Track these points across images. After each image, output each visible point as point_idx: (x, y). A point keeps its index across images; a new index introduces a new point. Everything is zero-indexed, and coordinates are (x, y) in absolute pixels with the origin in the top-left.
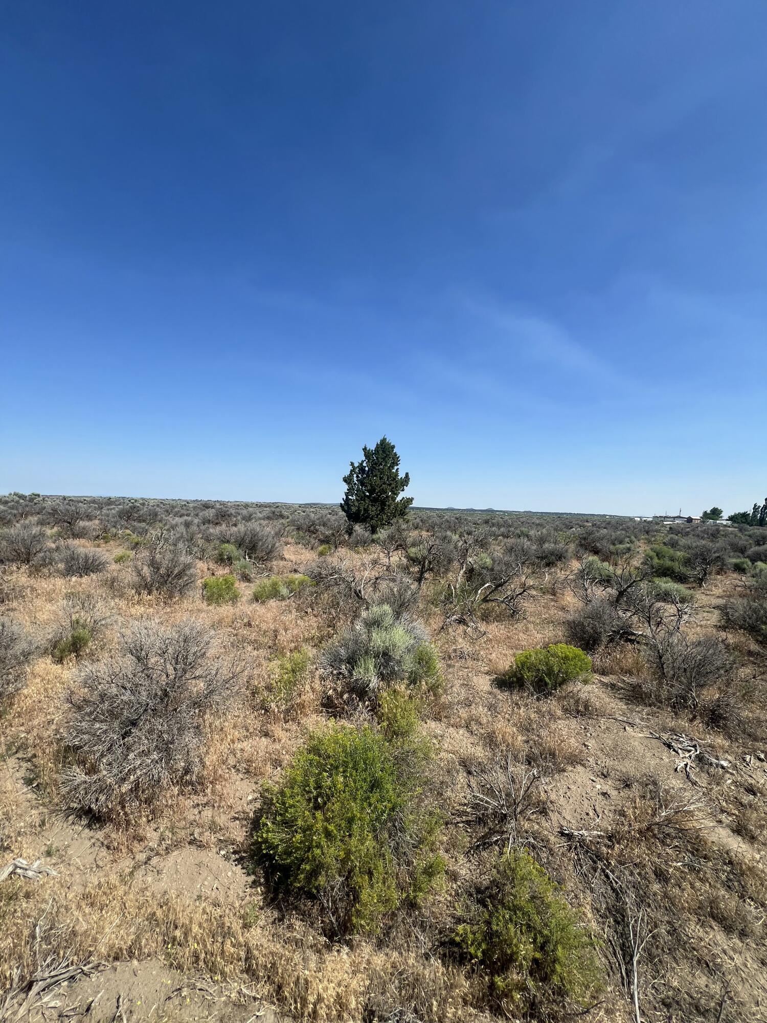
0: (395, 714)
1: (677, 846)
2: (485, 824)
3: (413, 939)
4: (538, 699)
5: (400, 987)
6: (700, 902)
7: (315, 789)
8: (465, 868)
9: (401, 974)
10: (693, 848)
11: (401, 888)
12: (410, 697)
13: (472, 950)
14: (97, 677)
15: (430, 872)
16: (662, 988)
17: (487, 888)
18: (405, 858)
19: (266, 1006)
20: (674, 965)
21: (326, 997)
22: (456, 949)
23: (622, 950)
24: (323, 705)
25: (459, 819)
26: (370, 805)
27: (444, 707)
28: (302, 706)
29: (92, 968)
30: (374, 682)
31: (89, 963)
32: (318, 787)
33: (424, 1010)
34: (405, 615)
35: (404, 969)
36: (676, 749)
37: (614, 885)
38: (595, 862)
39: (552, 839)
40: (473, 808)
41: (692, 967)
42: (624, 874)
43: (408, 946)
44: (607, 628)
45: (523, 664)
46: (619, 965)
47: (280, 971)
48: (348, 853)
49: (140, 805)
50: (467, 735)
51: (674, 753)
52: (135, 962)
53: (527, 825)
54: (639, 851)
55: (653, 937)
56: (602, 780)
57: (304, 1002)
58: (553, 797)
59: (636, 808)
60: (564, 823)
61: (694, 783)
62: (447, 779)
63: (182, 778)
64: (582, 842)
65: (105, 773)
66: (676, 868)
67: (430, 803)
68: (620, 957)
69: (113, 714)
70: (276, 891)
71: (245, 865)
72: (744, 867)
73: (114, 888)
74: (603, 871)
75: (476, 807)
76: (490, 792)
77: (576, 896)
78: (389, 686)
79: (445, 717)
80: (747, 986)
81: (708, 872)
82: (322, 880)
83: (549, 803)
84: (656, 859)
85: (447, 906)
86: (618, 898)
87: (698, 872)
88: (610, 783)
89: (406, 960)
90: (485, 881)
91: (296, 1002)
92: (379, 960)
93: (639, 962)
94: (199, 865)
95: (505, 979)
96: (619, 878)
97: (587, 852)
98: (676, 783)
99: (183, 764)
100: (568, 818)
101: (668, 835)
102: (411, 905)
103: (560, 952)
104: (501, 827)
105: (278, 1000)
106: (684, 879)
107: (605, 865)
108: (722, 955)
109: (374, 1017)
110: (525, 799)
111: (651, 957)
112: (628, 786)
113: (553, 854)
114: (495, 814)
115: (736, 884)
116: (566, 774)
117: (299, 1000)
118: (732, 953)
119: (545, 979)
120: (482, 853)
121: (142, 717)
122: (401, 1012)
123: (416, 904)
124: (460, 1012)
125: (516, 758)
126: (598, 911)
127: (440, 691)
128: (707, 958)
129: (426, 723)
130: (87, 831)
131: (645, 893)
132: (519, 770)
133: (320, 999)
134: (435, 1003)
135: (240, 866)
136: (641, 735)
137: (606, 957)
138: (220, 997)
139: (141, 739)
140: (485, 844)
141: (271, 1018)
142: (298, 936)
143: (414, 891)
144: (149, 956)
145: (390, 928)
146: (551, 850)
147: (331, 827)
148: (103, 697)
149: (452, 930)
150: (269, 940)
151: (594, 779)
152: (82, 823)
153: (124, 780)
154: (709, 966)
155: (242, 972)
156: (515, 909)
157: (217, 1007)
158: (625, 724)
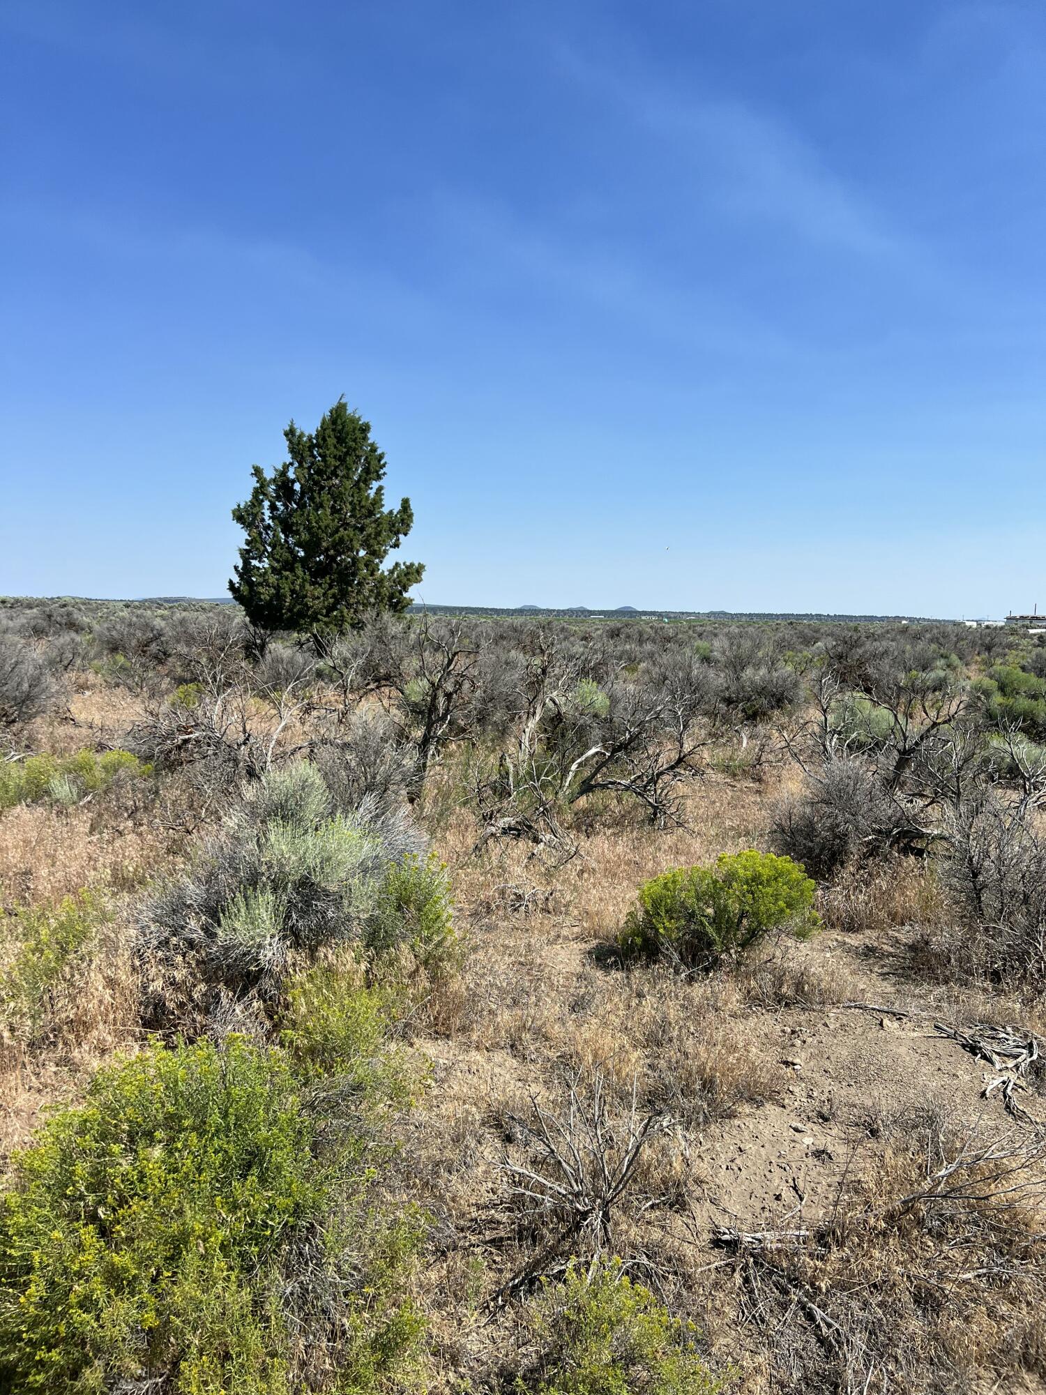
1: (966, 1240)
2: (535, 1238)
4: (691, 980)
7: (91, 1188)
8: (479, 1338)
10: (1001, 1239)
11: (311, 1387)
15: (385, 1344)
24: (141, 1020)
25: (474, 1238)
27: (457, 1005)
30: (273, 952)
36: (988, 1054)
37: (824, 1330)
38: (785, 1292)
39: (693, 1255)
40: (509, 1209)
42: (848, 1308)
44: (863, 823)
45: (656, 903)
50: (512, 1062)
51: (983, 1062)
53: (635, 1233)
54: (887, 1260)
56: (816, 1128)
58: (701, 1168)
60: (723, 1223)
61: (1019, 1116)
62: (451, 1155)
64: (760, 1254)
66: (962, 1283)
74: (802, 1305)
75: (516, 1204)
76: (551, 1168)
78: (312, 959)
79: (460, 1028)
81: (1027, 1280)
83: (690, 1182)
84: (921, 1270)
86: (830, 1357)
87: (1008, 1283)
90: (527, 1356)
96: (835, 1317)
97: (771, 1273)
98: (980, 1119)
100: (733, 1209)
101: (951, 1219)
104: (573, 1242)
106: (977, 1301)
107: (807, 1294)
110: (633, 1178)
112: (873, 1133)
113: (690, 1287)
114: (559, 1214)
116: (737, 1122)
120: (525, 1301)
127: (448, 968)
129: (411, 1045)
131: (890, 1339)
136: (915, 1034)
140: (532, 1281)
146: (687, 1277)
151: (800, 1126)
158: (882, 1016)
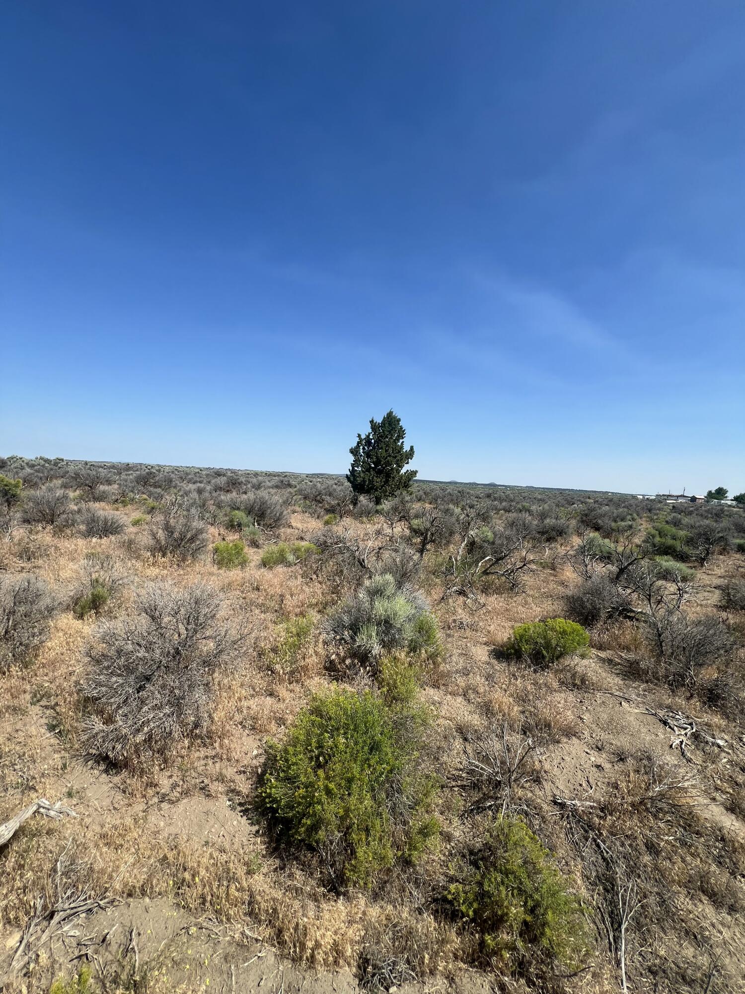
0: (395, 680)
1: (669, 821)
2: (480, 789)
3: (407, 893)
4: (535, 671)
5: (393, 939)
6: (690, 876)
7: (317, 748)
8: (459, 831)
9: (395, 926)
10: (686, 823)
11: (397, 846)
12: (410, 665)
13: (463, 908)
14: (114, 634)
15: (425, 832)
16: (650, 956)
17: (480, 851)
18: (401, 818)
19: (267, 948)
20: (662, 935)
21: (323, 943)
22: (448, 906)
23: (610, 917)
24: (326, 668)
25: (454, 783)
26: (369, 766)
27: (443, 675)
28: (305, 669)
29: (108, 903)
30: (377, 649)
31: (105, 898)
32: (320, 747)
33: (416, 962)
34: (407, 585)
35: (398, 922)
36: (672, 726)
37: (605, 854)
38: (586, 831)
39: (545, 807)
40: (468, 773)
41: (680, 938)
42: (615, 845)
43: (402, 900)
44: (607, 605)
45: (521, 636)
46: (607, 931)
47: (281, 916)
48: (347, 810)
49: (153, 754)
50: (465, 703)
51: (670, 730)
52: (147, 900)
53: (520, 793)
54: (631, 824)
55: (642, 906)
56: (596, 753)
57: (303, 947)
58: (547, 766)
59: (629, 781)
60: (557, 793)
61: (689, 760)
62: (444, 744)
63: (192, 731)
64: (575, 811)
65: (121, 723)
66: (667, 842)
67: (427, 767)
68: (608, 924)
69: (129, 669)
70: (278, 841)
71: (250, 816)
72: (736, 844)
73: (127, 830)
74: (595, 840)
75: (471, 772)
76: (486, 759)
77: (567, 863)
78: (389, 652)
79: (444, 685)
80: (735, 959)
81: (700, 847)
82: (321, 834)
83: (543, 773)
84: (648, 832)
85: (441, 865)
86: (608, 867)
87: (690, 846)
88: (604, 756)
89: (399, 913)
90: (478, 843)
91: (295, 946)
92: (374, 912)
93: (627, 930)
94: (207, 813)
95: (495, 938)
96: (610, 849)
97: (579, 821)
98: (671, 759)
99: (193, 719)
100: (561, 788)
101: (661, 809)
102: (406, 863)
103: (550, 916)
104: (495, 793)
105: (278, 943)
106: (676, 853)
107: (596, 834)
108: (711, 928)
109: (368, 965)
110: (519, 768)
111: (639, 926)
112: (622, 760)
113: (545, 822)
114: (489, 780)
115: (727, 860)
116: (561, 745)
117: (298, 945)
118: (720, 927)
119: (534, 940)
120: (476, 817)
121: (156, 673)
122: (394, 963)
123: (410, 861)
124: (450, 967)
125: (511, 727)
126: (588, 879)
127: (439, 659)
128: (695, 930)
129: (425, 690)
130: (104, 775)
131: (635, 864)
132: (514, 739)
133: (318, 945)
134: (427, 956)
135: (245, 817)
136: (637, 711)
137: (595, 923)
138: (224, 937)
139: (154, 693)
140: (479, 808)
141: (272, 960)
142: (299, 885)
143: (409, 850)
144: (159, 894)
145: (385, 882)
146: (543, 817)
147: (332, 786)
148: (119, 652)
149: (445, 888)
150: (271, 887)
151: (588, 751)
152: (100, 768)
153: (138, 731)
154: (697, 938)
155: (245, 914)
156: (507, 873)
157: (222, 946)
158: (621, 699)
